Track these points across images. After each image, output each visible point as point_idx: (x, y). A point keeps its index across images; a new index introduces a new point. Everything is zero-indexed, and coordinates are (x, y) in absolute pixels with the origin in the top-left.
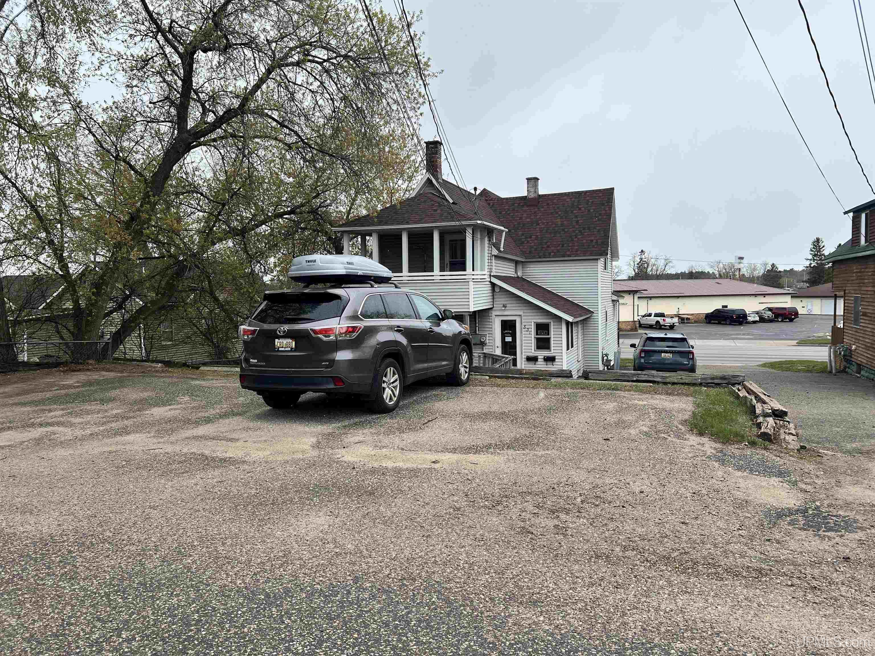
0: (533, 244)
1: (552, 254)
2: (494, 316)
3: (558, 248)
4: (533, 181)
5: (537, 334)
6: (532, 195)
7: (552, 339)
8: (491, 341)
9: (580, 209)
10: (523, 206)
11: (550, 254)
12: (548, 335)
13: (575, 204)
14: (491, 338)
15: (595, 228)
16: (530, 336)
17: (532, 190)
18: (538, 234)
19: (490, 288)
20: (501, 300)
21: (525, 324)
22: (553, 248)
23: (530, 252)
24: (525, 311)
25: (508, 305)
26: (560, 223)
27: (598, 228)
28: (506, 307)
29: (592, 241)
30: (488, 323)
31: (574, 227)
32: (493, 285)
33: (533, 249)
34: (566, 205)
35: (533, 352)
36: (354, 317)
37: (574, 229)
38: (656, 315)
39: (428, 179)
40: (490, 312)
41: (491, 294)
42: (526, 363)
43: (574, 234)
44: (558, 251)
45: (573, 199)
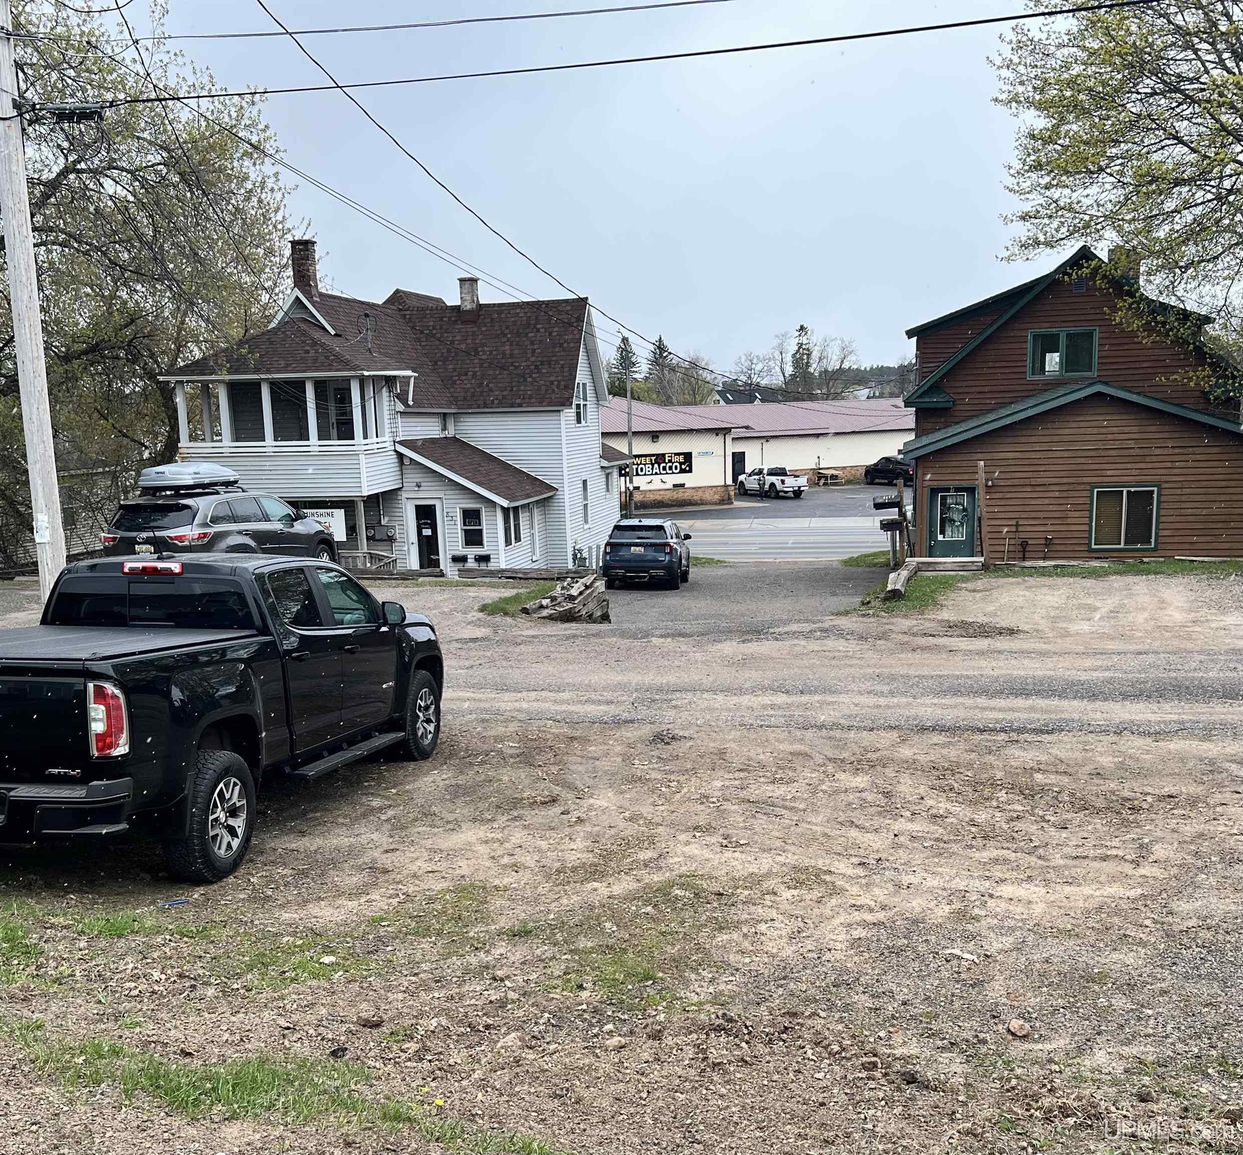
0: (469, 386)
1: (496, 402)
2: (404, 500)
3: (505, 393)
4: (469, 283)
5: (465, 525)
6: (468, 306)
7: (484, 531)
8: (402, 536)
9: (538, 331)
10: (455, 322)
11: (493, 401)
12: (480, 525)
13: (533, 322)
14: (401, 531)
15: (557, 362)
16: (455, 527)
17: (468, 297)
18: (477, 369)
19: (396, 460)
20: (412, 477)
21: (449, 510)
22: (497, 393)
23: (465, 399)
24: (448, 492)
25: (423, 484)
26: (508, 352)
27: (562, 362)
28: (419, 486)
29: (552, 383)
30: (398, 510)
31: (528, 360)
32: (400, 456)
33: (469, 394)
34: (519, 323)
35: (460, 549)
36: (205, 525)
37: (529, 363)
38: (773, 472)
39: (297, 298)
40: (399, 493)
41: (398, 469)
42: (452, 564)
43: (527, 371)
44: (504, 397)
45: (529, 315)
